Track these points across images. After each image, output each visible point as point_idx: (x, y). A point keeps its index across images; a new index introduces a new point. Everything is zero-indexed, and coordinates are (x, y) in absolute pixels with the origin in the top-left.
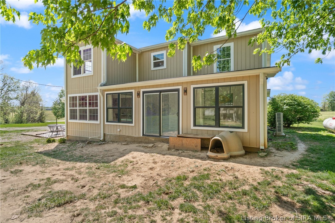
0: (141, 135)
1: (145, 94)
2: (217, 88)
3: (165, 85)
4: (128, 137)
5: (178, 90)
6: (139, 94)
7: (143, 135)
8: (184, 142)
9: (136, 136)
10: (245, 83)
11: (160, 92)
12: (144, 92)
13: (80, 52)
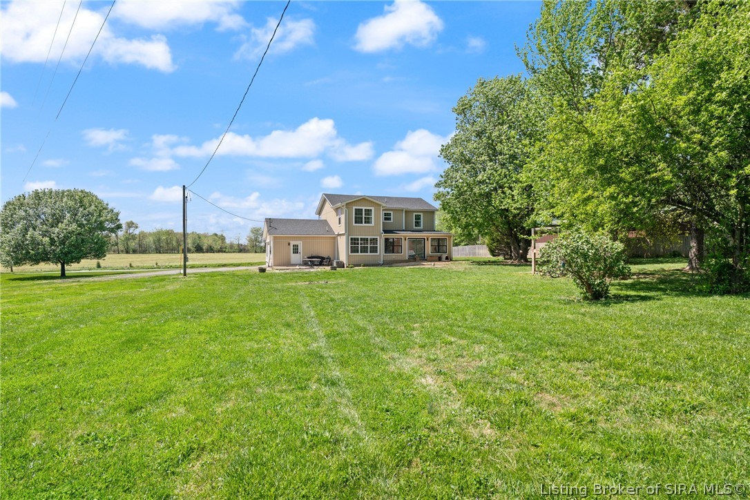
2: (439, 239)
6: (405, 239)
8: (432, 258)
13: (362, 210)
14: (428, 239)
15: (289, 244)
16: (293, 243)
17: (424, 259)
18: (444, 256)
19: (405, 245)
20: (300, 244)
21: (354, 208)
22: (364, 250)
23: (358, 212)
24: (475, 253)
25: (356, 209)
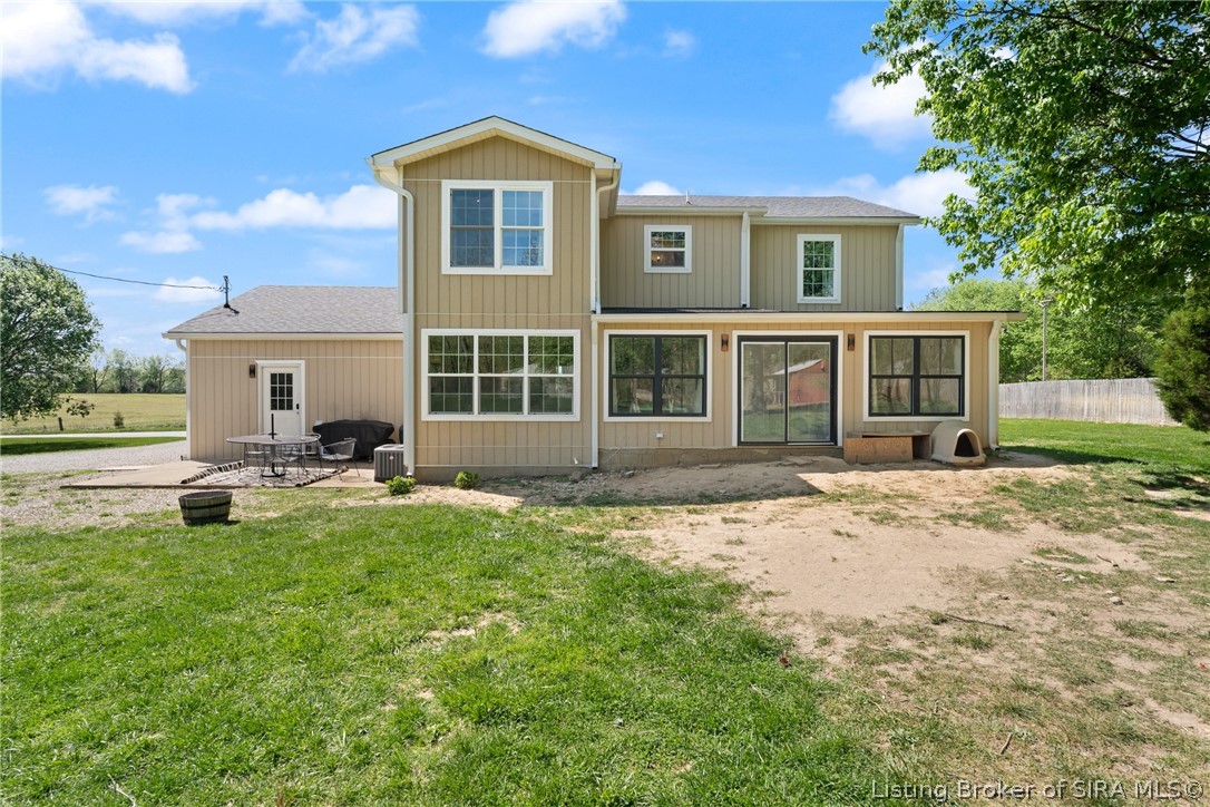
0: (735, 444)
1: (743, 343)
2: (917, 339)
3: (801, 326)
4: (687, 451)
5: (834, 340)
6: (725, 343)
7: (739, 442)
8: (878, 446)
9: (716, 448)
10: (967, 334)
11: (787, 339)
12: (741, 339)
13: (489, 194)
14: (851, 342)
15: (253, 371)
16: (269, 367)
17: (830, 448)
18: (946, 436)
19: (723, 373)
20: (297, 368)
21: (448, 186)
22: (499, 398)
23: (472, 209)
24: (1058, 406)
25: (456, 194)
